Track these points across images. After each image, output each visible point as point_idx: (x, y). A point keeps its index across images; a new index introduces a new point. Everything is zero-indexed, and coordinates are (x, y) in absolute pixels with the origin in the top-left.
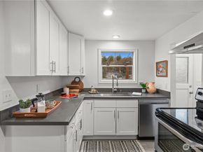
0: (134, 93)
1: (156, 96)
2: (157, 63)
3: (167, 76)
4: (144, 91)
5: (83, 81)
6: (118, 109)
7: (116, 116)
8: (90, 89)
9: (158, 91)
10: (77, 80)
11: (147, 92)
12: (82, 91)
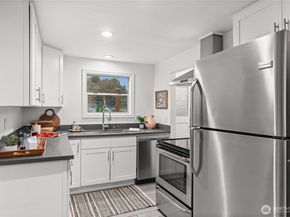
0: (131, 129)
1: (156, 131)
2: (157, 93)
3: (167, 108)
4: (142, 126)
5: (59, 114)
6: (113, 150)
7: (111, 158)
8: (71, 127)
9: (157, 126)
10: (50, 113)
11: (145, 128)
12: (59, 129)
